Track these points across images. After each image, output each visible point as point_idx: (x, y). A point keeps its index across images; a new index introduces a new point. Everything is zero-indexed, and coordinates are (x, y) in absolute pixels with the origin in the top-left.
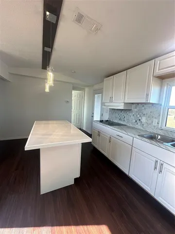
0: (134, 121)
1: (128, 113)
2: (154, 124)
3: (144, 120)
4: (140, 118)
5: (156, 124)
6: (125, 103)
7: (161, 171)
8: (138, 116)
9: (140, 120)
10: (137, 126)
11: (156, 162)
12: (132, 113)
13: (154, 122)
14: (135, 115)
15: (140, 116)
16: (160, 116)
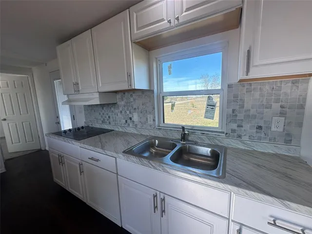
0: (124, 121)
1: (112, 109)
2: (149, 123)
3: (136, 118)
4: (130, 116)
5: (152, 122)
6: (100, 93)
7: (163, 211)
8: (128, 112)
9: (131, 119)
10: (128, 129)
11: (155, 196)
12: (118, 108)
13: (149, 120)
14: (123, 112)
15: (130, 113)
16: (154, 108)
